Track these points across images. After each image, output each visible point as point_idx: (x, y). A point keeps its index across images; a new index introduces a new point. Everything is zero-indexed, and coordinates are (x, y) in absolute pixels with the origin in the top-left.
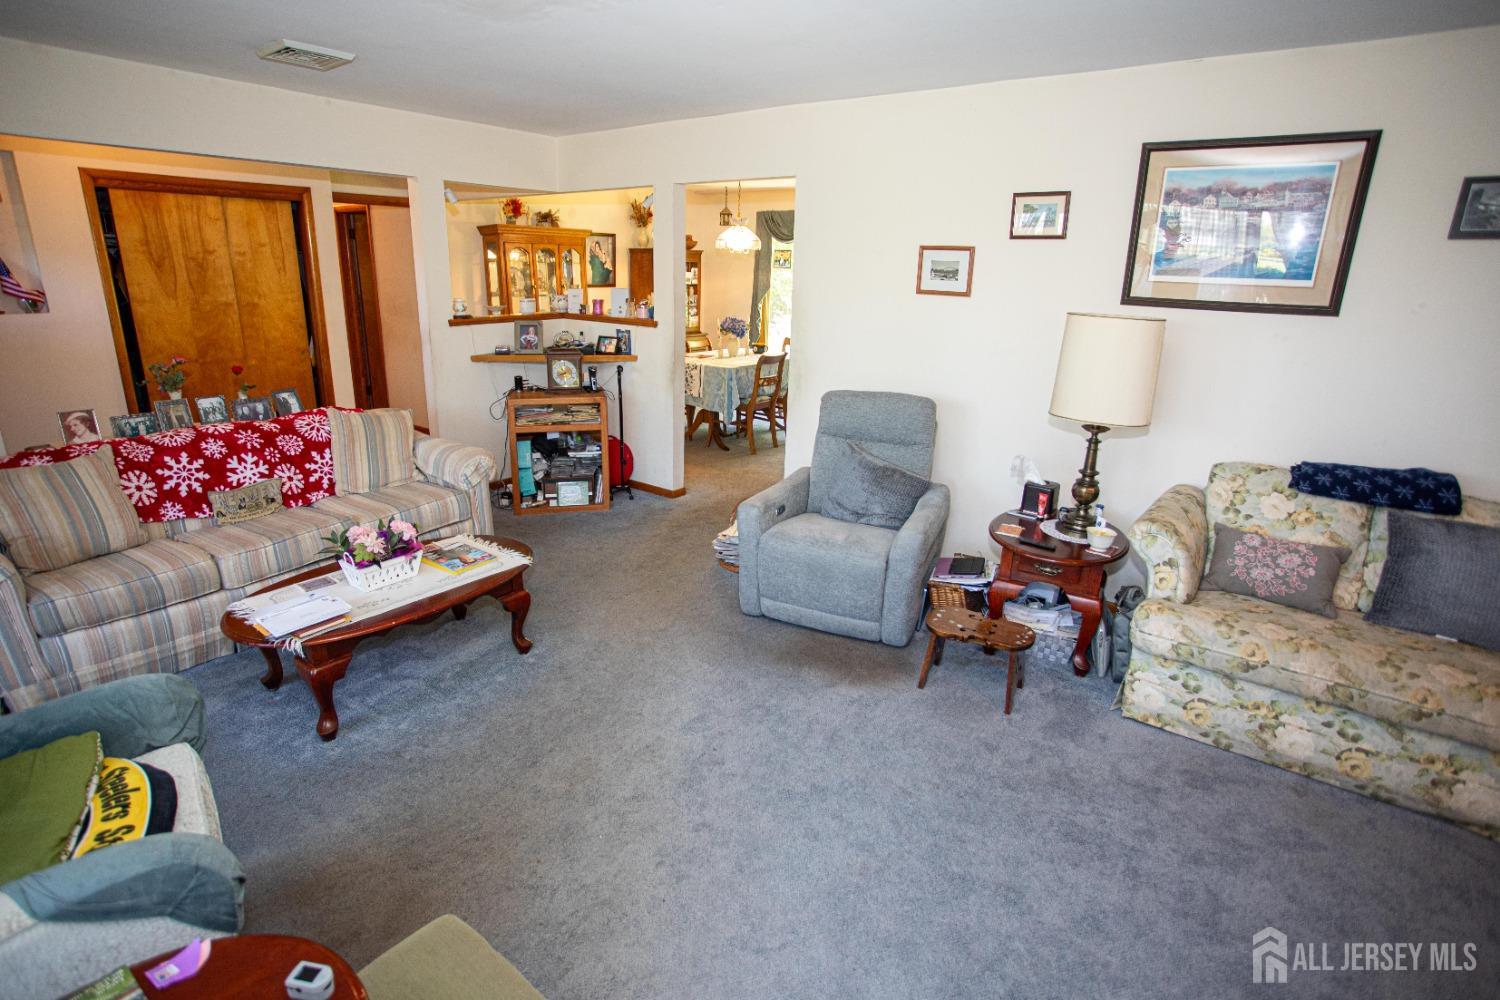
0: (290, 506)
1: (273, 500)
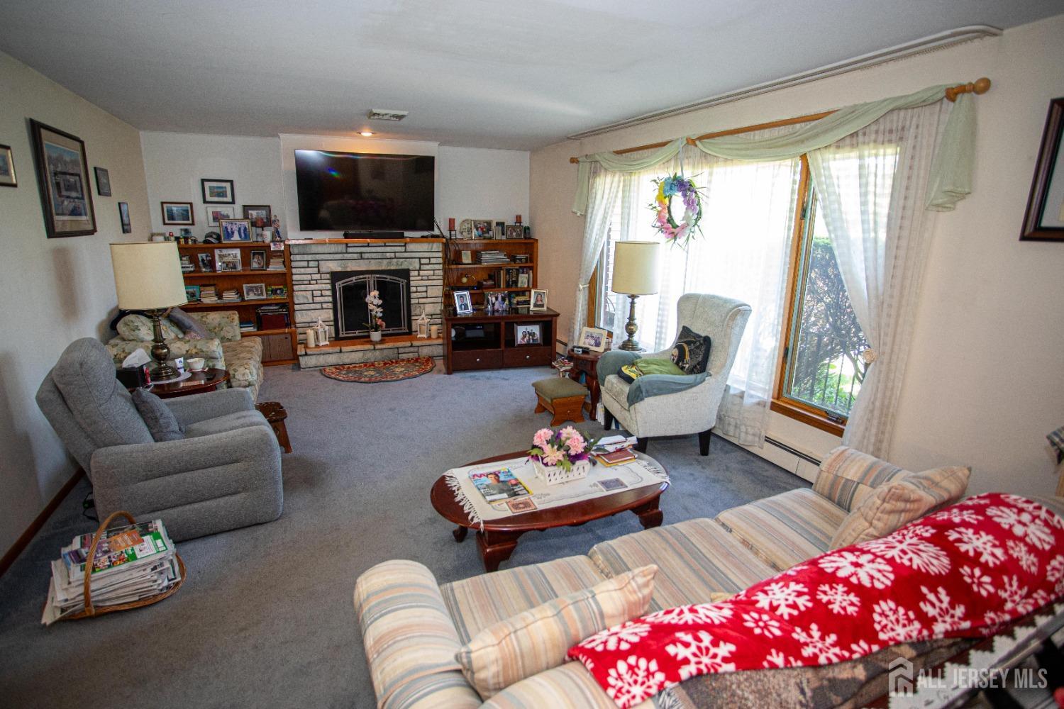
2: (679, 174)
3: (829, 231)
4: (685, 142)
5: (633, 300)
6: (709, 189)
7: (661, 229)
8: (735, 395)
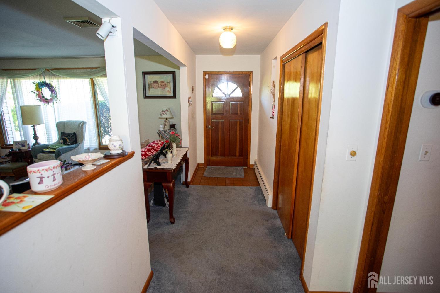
2: (44, 81)
3: (104, 99)
4: (44, 70)
5: (34, 127)
6: (59, 86)
7: (40, 100)
8: (86, 150)
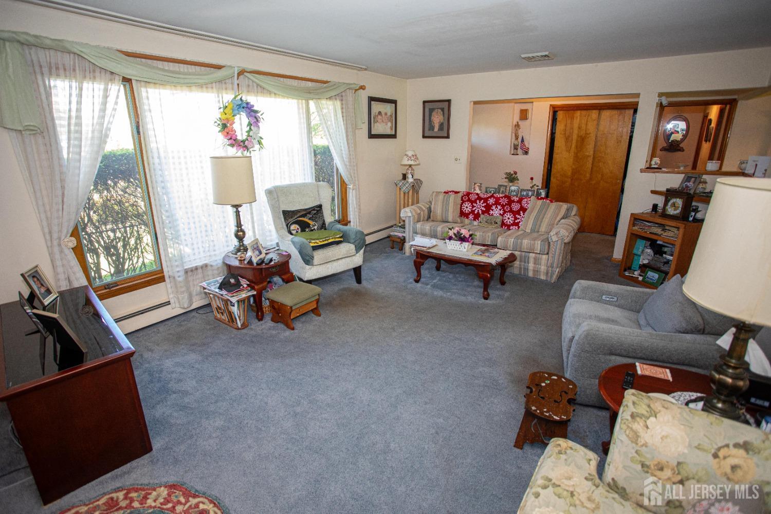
0: (502, 227)
1: (497, 223)
5: (237, 209)
